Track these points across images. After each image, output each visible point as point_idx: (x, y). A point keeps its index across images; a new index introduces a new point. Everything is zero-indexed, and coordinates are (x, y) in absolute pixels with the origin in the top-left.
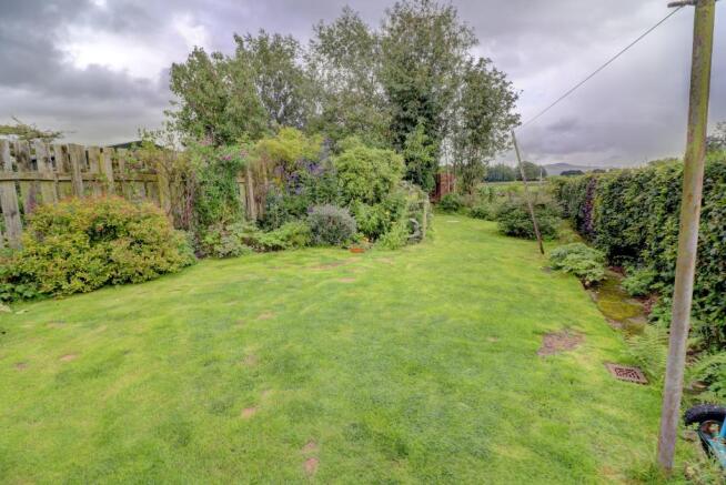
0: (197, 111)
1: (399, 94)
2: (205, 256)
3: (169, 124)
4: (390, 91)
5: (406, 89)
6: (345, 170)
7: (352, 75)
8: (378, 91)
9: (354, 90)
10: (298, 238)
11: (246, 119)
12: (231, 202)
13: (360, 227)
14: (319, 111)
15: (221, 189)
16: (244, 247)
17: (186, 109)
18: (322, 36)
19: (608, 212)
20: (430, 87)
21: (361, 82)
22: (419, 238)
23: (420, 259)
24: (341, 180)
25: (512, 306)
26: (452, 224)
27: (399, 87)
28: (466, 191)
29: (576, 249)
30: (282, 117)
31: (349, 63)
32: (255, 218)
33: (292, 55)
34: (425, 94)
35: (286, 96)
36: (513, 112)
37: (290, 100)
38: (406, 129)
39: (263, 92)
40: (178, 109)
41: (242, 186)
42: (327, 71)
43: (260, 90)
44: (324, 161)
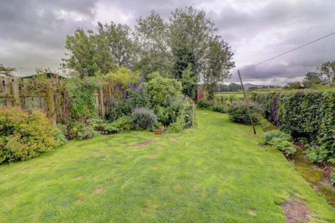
0: (79, 59)
1: (178, 51)
2: (73, 138)
3: (64, 65)
4: (174, 50)
5: (182, 49)
6: (152, 89)
7: (155, 42)
8: (167, 50)
9: (156, 49)
10: (126, 126)
11: (103, 63)
12: (90, 106)
13: (159, 119)
14: (139, 60)
15: (85, 100)
16: (96, 132)
17: (73, 57)
18: (141, 24)
19: (290, 113)
20: (193, 49)
21: (160, 46)
22: (190, 125)
23: (193, 139)
24: (150, 95)
25: (253, 177)
26: (204, 115)
27: (178, 48)
28: (210, 98)
29: (276, 134)
30: (122, 62)
31: (154, 37)
32: (104, 114)
33: (127, 33)
34: (191, 52)
35: (124, 52)
36: (231, 61)
37: (126, 54)
38: (181, 68)
39: (113, 50)
40: (69, 57)
41: (97, 97)
42: (143, 40)
43: (112, 49)
44: (141, 85)
